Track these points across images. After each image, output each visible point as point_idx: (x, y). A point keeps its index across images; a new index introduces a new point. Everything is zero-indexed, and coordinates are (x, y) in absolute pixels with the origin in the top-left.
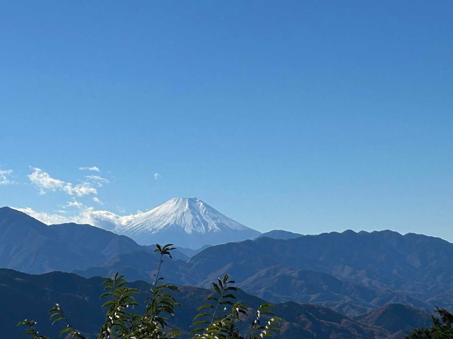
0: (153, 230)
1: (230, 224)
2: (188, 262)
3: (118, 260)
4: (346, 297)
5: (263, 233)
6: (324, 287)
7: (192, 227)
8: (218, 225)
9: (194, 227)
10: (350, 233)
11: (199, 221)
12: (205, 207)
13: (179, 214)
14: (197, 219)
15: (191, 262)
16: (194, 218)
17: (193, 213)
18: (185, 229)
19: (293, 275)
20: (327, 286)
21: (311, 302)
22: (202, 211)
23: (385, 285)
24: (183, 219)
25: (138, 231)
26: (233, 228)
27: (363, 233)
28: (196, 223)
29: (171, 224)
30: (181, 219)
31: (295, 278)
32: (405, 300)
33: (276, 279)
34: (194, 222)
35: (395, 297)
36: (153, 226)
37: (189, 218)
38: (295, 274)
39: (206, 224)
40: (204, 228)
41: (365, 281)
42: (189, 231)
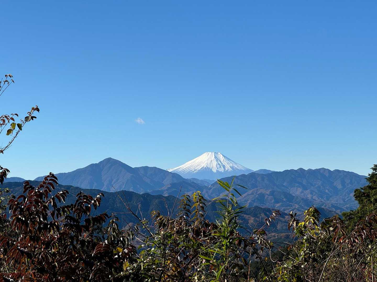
0: (195, 170)
1: (238, 167)
2: (209, 187)
3: (169, 186)
4: (296, 205)
5: (255, 171)
6: (284, 200)
7: (216, 169)
8: (231, 167)
9: (217, 168)
10: (301, 170)
11: (220, 165)
12: (223, 157)
13: (209, 162)
14: (219, 164)
15: (211, 187)
16: (218, 164)
17: (217, 161)
18: (213, 170)
19: (267, 193)
20: (286, 199)
21: (277, 208)
22: (222, 160)
23: (320, 198)
24: (211, 164)
25: (186, 171)
26: (240, 169)
27: (310, 170)
28: (218, 166)
29: (204, 167)
30: (210, 164)
31: (268, 195)
32: (330, 206)
33: (257, 195)
34: (217, 166)
35: (325, 205)
36: (195, 168)
37: (215, 163)
38: (268, 193)
39: (224, 167)
40: (223, 169)
41: (309, 196)
42: (214, 170)
